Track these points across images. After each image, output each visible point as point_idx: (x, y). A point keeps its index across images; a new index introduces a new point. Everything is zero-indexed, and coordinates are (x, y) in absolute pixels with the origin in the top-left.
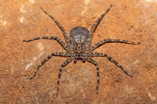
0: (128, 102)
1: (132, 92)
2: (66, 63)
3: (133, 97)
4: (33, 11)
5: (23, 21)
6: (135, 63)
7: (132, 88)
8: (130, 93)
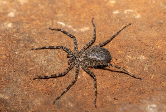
0: (23, 102)
1: (36, 105)
2: (65, 50)
3: (29, 106)
4: (126, 18)
5: (115, 14)
6: (70, 104)
7: (39, 104)
8: (34, 103)
